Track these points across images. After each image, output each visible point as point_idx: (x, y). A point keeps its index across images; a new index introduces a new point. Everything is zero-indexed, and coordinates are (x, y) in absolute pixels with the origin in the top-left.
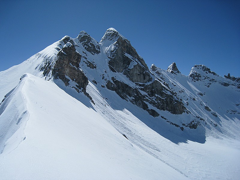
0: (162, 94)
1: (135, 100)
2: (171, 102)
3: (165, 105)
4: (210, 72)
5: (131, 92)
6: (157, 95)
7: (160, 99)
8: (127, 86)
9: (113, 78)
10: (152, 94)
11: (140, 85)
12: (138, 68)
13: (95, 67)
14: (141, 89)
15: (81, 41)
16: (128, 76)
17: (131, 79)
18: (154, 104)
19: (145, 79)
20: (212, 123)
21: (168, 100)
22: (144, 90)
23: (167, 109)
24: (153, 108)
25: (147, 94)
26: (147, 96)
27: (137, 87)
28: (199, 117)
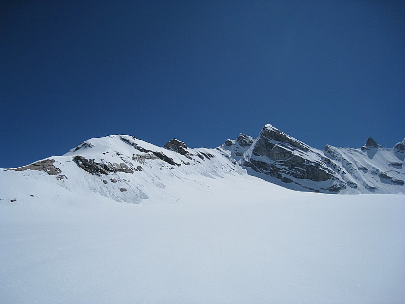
0: (302, 166)
1: (270, 173)
2: (313, 172)
3: (306, 174)
5: (267, 167)
6: (296, 167)
7: (299, 170)
9: (251, 159)
10: (293, 167)
11: (281, 162)
12: (277, 149)
14: (281, 165)
15: (238, 141)
16: (269, 157)
17: (271, 159)
18: (292, 174)
19: (285, 156)
20: (367, 186)
21: (310, 170)
22: (283, 165)
23: (308, 178)
24: (289, 177)
25: (287, 168)
26: (285, 169)
27: (277, 163)
28: (349, 182)
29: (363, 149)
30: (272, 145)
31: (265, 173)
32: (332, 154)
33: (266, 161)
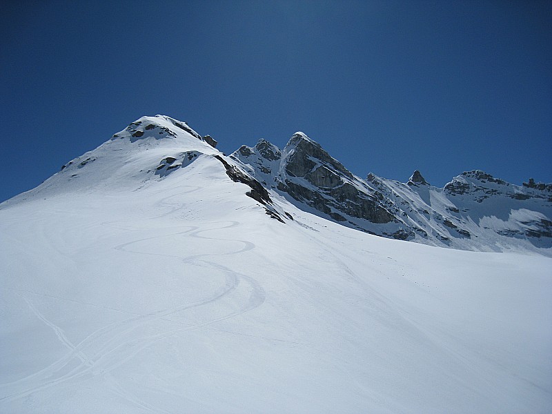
0: (355, 199)
1: (314, 204)
2: (369, 209)
3: (361, 212)
4: (491, 180)
5: (309, 195)
6: (347, 200)
7: (352, 205)
8: (306, 189)
9: (286, 181)
10: (342, 199)
11: (326, 190)
12: (322, 170)
13: (270, 172)
14: (327, 194)
15: (258, 149)
16: (310, 181)
17: (313, 184)
18: (343, 209)
19: (332, 183)
20: (437, 236)
21: (365, 206)
22: (329, 194)
23: (363, 217)
24: (339, 212)
25: (334, 200)
26: (333, 201)
27: (321, 191)
28: (416, 228)
29: (410, 184)
30: (312, 165)
31: (308, 204)
32: (379, 186)
33: (306, 186)
